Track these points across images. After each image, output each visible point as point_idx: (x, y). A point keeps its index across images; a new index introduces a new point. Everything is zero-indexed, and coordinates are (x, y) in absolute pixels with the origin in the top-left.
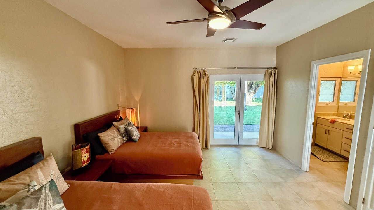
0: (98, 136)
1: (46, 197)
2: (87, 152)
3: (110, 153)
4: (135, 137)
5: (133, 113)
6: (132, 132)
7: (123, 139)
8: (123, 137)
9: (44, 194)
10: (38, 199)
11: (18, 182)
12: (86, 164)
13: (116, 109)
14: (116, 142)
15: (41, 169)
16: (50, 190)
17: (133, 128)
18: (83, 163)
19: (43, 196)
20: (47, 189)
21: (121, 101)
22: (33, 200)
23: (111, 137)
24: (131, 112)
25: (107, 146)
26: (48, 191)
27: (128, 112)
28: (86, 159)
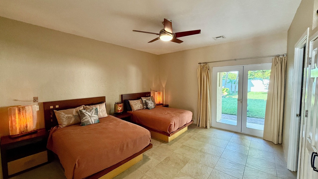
0: (129, 102)
1: (93, 111)
2: (120, 107)
3: (133, 111)
4: (149, 106)
5: (159, 95)
6: (148, 104)
7: (144, 107)
8: (143, 105)
9: (93, 110)
10: (91, 111)
11: (92, 107)
12: (119, 112)
13: (149, 91)
14: (137, 107)
15: (99, 106)
16: (95, 110)
17: (149, 101)
18: (118, 111)
19: (92, 111)
20: (94, 109)
21: (154, 86)
22: (90, 111)
23: (135, 103)
24: (158, 94)
25: (132, 107)
26: (94, 110)
27: (156, 93)
28: (119, 110)
